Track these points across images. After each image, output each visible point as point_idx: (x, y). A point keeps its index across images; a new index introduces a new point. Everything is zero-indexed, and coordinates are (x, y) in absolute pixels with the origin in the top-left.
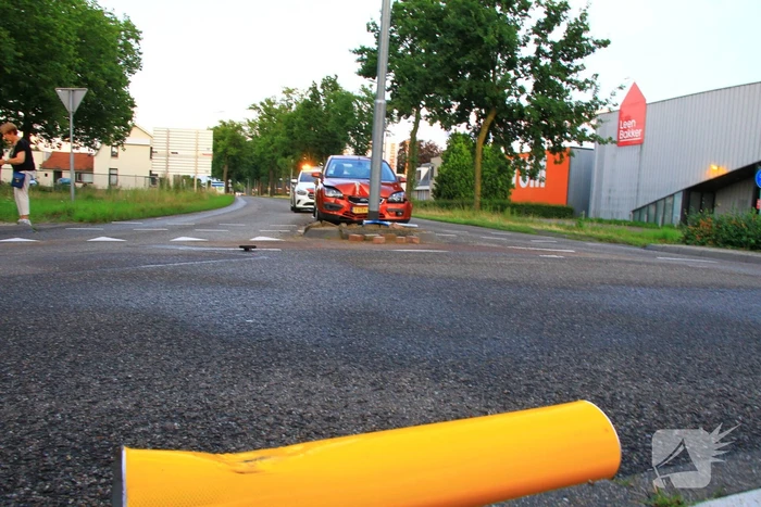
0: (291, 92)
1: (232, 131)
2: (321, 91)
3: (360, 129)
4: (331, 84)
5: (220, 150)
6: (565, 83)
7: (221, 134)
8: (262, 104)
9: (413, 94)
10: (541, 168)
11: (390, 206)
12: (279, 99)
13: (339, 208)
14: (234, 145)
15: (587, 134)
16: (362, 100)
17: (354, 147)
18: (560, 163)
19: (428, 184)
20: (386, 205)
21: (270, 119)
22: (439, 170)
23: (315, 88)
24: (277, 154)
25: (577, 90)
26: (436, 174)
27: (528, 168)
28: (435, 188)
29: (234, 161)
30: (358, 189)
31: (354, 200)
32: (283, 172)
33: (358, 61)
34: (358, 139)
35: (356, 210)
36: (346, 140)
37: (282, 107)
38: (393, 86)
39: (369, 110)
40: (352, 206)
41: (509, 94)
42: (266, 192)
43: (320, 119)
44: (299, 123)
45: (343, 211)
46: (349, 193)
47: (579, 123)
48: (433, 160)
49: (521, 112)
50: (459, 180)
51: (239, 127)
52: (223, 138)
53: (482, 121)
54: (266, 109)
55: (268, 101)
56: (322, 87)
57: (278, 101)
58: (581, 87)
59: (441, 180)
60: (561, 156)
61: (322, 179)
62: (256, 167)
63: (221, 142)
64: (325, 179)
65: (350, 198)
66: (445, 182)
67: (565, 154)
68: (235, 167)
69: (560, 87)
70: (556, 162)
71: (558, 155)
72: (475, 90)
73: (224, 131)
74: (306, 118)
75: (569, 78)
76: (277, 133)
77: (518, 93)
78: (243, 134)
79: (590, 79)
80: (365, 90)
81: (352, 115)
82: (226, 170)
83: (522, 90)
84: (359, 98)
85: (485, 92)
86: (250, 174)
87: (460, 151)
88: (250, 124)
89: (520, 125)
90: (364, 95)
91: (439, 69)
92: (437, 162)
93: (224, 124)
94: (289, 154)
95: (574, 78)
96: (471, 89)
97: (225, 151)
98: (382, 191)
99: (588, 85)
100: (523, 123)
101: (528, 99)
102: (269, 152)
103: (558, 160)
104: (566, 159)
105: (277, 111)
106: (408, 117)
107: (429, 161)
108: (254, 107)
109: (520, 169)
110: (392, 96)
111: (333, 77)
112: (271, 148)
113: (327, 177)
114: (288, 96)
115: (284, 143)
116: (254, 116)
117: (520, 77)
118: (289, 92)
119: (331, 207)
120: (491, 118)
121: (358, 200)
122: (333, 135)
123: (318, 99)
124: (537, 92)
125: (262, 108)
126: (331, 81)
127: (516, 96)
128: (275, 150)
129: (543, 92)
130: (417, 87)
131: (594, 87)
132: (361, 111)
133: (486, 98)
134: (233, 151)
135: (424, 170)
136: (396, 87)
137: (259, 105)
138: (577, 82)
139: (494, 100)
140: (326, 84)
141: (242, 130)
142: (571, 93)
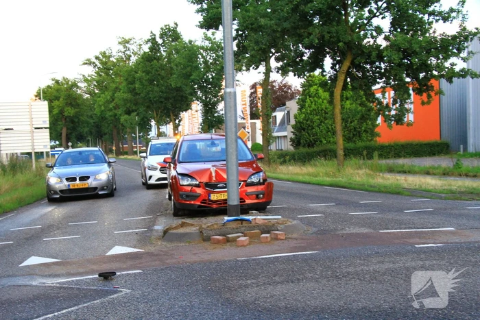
0: (128, 42)
1: (67, 89)
2: (160, 41)
3: (207, 81)
4: (171, 34)
5: (56, 111)
6: (426, 17)
7: (55, 94)
8: (97, 58)
9: (261, 49)
10: (408, 111)
11: (250, 190)
12: (116, 51)
13: (196, 197)
14: (71, 105)
15: (457, 69)
16: (205, 49)
17: (202, 101)
18: (429, 103)
19: (285, 130)
20: (245, 188)
21: (107, 74)
22: (295, 117)
23: (154, 39)
24: (119, 112)
25: (441, 21)
26: (293, 122)
27: (393, 113)
28: (293, 136)
29: (73, 122)
30: (214, 174)
31: (211, 186)
32: (128, 130)
33: (198, 11)
34: (205, 92)
35: (214, 197)
36: (194, 93)
37: (120, 60)
38: (238, 35)
39: (214, 59)
40: (209, 194)
41: (365, 36)
42: (111, 151)
43: (163, 73)
44: (140, 79)
45: (201, 199)
46: (205, 179)
47: (446, 59)
48: (288, 103)
49: (379, 54)
50: (319, 126)
51: (75, 85)
52: (57, 98)
53: (337, 66)
54: (102, 63)
55: (104, 54)
56: (161, 37)
57: (114, 53)
58: (446, 18)
59: (300, 128)
60: (429, 97)
61: (175, 165)
62: (98, 126)
63: (56, 103)
64: (179, 166)
65: (207, 185)
66: (304, 130)
67: (432, 94)
68: (74, 129)
69: (421, 21)
70: (423, 103)
71: (425, 95)
72: (327, 37)
73: (58, 90)
74: (147, 73)
75: (431, 9)
76: (117, 89)
77: (375, 34)
78: (79, 92)
79: (455, 7)
80: (207, 38)
81: (197, 68)
82: (64, 132)
83: (379, 30)
84: (202, 48)
85: (338, 37)
86: (91, 133)
87: (317, 94)
88: (86, 80)
89: (380, 68)
90: (207, 44)
91: (286, 19)
92: (293, 106)
93: (57, 82)
94: (133, 111)
95: (437, 9)
96: (323, 37)
97: (61, 112)
98: (240, 173)
99: (454, 14)
100: (383, 65)
101: (386, 38)
102: (111, 110)
103: (426, 100)
104: (435, 98)
105: (114, 65)
106: (257, 67)
107: (284, 105)
108: (89, 63)
109: (384, 115)
110: (238, 45)
111: (172, 25)
112: (111, 105)
113: (180, 163)
114: (125, 47)
115: (125, 100)
116: (90, 71)
117: (375, 16)
118: (125, 42)
119: (187, 196)
120: (347, 64)
121: (215, 186)
122: (178, 89)
123: (159, 50)
124: (396, 30)
125: (97, 62)
126: (170, 30)
127: (373, 37)
128: (117, 107)
129: (402, 30)
130: (265, 40)
131: (460, 16)
132: (206, 62)
133: (341, 44)
134: (70, 111)
135: (279, 115)
136: (241, 35)
137: (94, 60)
138: (440, 14)
139: (349, 45)
140: (166, 34)
141: (78, 87)
142: (434, 25)
